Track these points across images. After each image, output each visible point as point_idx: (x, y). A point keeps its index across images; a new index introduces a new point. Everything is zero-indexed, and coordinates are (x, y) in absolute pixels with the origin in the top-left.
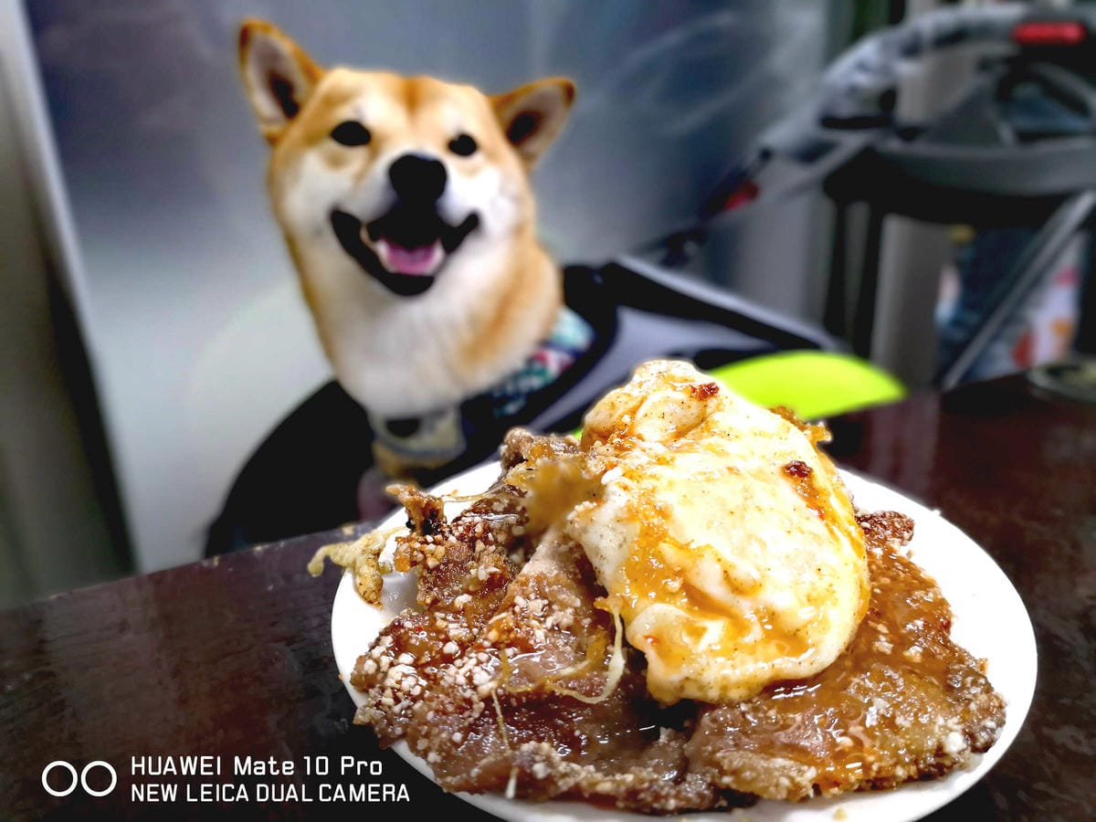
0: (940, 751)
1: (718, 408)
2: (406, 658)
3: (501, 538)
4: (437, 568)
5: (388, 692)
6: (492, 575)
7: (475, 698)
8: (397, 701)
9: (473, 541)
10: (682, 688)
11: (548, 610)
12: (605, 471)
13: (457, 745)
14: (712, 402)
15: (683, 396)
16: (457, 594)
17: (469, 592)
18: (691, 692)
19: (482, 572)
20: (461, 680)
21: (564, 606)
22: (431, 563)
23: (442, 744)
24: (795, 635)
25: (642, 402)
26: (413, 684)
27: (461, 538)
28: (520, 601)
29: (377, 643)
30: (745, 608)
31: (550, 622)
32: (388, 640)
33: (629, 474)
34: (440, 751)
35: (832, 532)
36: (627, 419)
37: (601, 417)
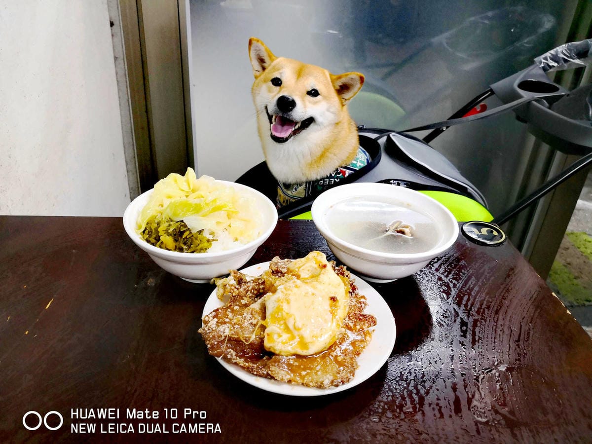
0: (322, 383)
1: (323, 274)
2: (216, 320)
3: (255, 292)
4: (235, 296)
5: (208, 327)
6: (246, 303)
7: (223, 335)
8: (209, 329)
9: (248, 291)
10: (270, 349)
11: (251, 319)
12: (280, 285)
13: (215, 345)
14: (323, 270)
15: (316, 266)
16: (237, 305)
17: (239, 306)
18: (272, 350)
19: (243, 302)
20: (222, 330)
21: (255, 318)
22: (234, 294)
23: (212, 344)
24: (306, 344)
25: (303, 265)
26: (214, 326)
27: (244, 289)
28: (245, 314)
29: (211, 313)
30: (296, 333)
31: (250, 321)
32: (214, 314)
33: (285, 288)
34: (211, 345)
35: (332, 320)
36: (297, 270)
37: (292, 266)
